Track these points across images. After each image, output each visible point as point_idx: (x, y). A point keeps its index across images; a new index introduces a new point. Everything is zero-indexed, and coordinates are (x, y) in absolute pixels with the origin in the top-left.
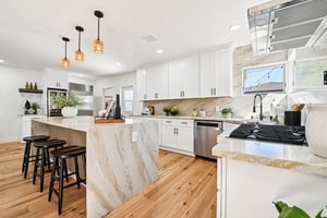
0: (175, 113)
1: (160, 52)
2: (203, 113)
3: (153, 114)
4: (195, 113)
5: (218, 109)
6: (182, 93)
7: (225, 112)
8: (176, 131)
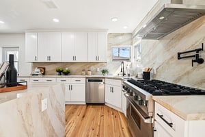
0: (67, 73)
1: (56, 20)
2: (90, 72)
3: (44, 74)
4: (84, 73)
5: (98, 70)
6: (74, 58)
7: (104, 72)
8: (71, 88)
